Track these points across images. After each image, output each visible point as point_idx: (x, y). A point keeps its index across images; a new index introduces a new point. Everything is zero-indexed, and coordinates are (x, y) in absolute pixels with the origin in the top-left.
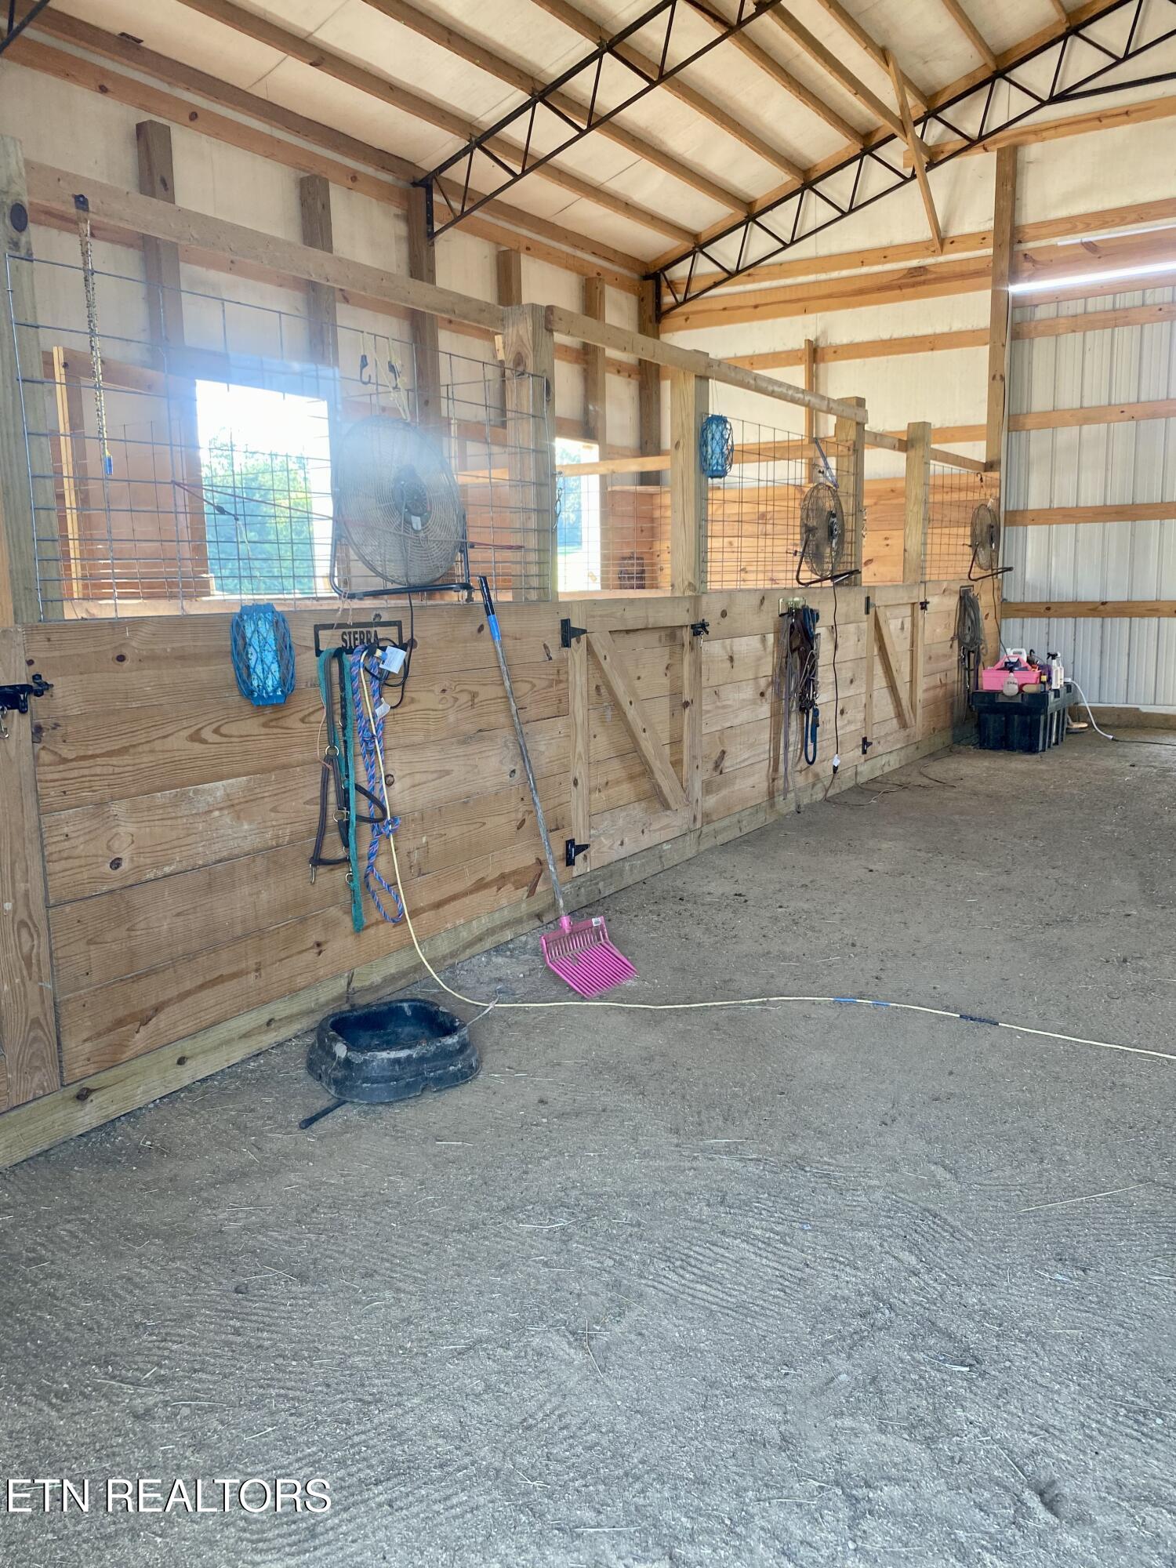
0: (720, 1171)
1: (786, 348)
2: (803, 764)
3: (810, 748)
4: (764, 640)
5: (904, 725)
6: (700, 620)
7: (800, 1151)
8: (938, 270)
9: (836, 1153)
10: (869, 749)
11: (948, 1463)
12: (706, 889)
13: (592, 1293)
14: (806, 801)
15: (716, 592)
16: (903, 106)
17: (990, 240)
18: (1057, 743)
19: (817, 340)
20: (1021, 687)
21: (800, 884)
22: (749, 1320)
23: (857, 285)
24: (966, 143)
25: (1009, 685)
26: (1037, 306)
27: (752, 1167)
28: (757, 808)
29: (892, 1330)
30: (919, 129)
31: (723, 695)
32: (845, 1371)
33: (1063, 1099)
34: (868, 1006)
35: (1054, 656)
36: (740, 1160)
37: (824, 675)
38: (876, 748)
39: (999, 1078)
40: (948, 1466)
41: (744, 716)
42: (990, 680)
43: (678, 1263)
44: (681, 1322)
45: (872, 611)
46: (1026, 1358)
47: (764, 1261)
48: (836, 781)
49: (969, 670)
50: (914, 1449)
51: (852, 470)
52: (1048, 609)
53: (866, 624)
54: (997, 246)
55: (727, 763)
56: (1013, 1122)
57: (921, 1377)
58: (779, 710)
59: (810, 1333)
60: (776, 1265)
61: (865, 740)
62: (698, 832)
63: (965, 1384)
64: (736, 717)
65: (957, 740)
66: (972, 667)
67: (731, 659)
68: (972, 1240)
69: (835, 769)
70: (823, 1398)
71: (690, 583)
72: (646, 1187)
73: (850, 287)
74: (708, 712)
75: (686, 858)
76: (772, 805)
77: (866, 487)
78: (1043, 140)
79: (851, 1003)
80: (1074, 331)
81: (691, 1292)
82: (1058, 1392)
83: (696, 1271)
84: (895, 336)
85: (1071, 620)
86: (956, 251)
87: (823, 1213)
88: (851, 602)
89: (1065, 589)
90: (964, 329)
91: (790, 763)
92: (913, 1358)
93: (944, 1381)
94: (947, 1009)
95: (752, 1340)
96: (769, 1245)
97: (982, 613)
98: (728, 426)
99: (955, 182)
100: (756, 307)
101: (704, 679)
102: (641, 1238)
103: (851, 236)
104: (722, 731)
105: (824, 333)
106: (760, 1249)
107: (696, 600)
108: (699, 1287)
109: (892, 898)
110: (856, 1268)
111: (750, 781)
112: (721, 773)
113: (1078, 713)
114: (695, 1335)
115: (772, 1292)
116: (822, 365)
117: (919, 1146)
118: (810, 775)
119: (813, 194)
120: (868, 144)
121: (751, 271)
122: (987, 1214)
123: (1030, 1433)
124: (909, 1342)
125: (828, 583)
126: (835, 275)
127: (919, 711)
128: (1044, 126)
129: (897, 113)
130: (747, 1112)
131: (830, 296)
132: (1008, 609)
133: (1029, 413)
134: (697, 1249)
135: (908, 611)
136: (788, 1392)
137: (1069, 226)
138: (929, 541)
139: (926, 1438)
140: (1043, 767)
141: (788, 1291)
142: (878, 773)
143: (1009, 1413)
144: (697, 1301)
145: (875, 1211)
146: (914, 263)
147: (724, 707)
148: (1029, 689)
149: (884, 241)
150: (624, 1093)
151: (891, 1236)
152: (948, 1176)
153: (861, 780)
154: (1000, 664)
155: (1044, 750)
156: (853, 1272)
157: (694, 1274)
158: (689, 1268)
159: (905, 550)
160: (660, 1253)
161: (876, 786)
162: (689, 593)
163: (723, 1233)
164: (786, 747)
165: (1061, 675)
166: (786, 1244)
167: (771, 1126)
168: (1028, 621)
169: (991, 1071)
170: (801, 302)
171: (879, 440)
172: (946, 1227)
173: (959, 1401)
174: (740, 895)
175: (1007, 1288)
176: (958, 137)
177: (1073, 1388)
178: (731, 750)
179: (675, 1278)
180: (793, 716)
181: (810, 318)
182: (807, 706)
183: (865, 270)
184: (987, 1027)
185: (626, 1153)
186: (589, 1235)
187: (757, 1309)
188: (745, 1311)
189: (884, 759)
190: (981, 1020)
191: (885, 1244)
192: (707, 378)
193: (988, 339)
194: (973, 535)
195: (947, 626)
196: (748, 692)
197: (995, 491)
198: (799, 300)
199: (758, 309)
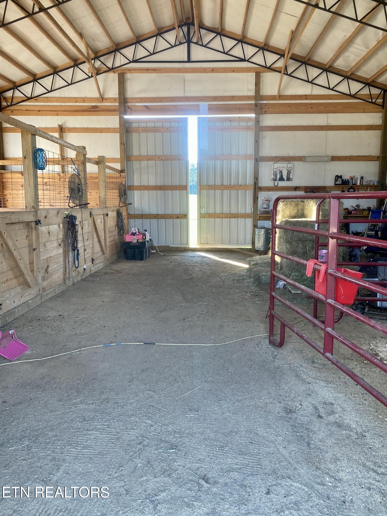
0: (80, 410)
1: (51, 127)
2: (74, 268)
3: (76, 262)
4: (59, 226)
5: (103, 253)
6: (38, 219)
7: (106, 397)
8: (101, 107)
9: (118, 395)
10: (94, 262)
11: (177, 480)
12: (47, 315)
13: (45, 465)
14: (76, 281)
15: (42, 209)
16: (88, 53)
17: (117, 101)
18: (148, 257)
19: (62, 125)
20: (138, 240)
21: (81, 309)
22: (104, 456)
23: (75, 109)
24: (108, 69)
25: (134, 240)
26: (133, 123)
27: (91, 406)
28: (60, 285)
29: (150, 446)
30: (93, 61)
31: (47, 245)
32: (139, 463)
33: (179, 363)
34: (115, 345)
35: (146, 231)
36: (86, 405)
37: (80, 238)
38: (96, 261)
39: (160, 360)
40: (177, 481)
41: (54, 253)
42: (128, 238)
43: (75, 445)
44: (81, 464)
45: (92, 216)
46: (189, 442)
47: (104, 436)
48: (85, 273)
49: (121, 235)
50: (166, 479)
51: (83, 170)
52: (142, 216)
53: (91, 221)
54: (120, 103)
55: (49, 269)
56: (167, 373)
57: (162, 457)
58: (65, 250)
59: (125, 454)
60: (108, 436)
61: (92, 259)
62: (41, 295)
63: (175, 455)
64: (52, 253)
65: (119, 257)
66: (122, 234)
67: (49, 233)
68: (165, 411)
69: (84, 269)
70: (135, 473)
71: (33, 206)
72: (55, 422)
73: (72, 109)
74: (42, 252)
75: (37, 305)
76: (65, 283)
77: (88, 175)
78: (131, 73)
79: (109, 346)
80: (144, 132)
81: (82, 453)
82: (200, 449)
83: (81, 446)
84: (89, 127)
85: (149, 220)
86: (107, 102)
87: (119, 415)
88: (86, 214)
89: (147, 210)
90: (111, 127)
91: (70, 268)
92: (158, 452)
93: (169, 456)
94: (139, 342)
95: (107, 463)
96: (104, 430)
97: (124, 217)
98: (44, 152)
99: (105, 81)
100: (39, 111)
101: (40, 240)
102: (58, 440)
103: (71, 92)
104: (47, 258)
105: (64, 123)
106: (102, 432)
107: (36, 212)
108: (84, 451)
109: (113, 310)
110: (134, 429)
111: (58, 275)
112: (48, 273)
113: (153, 248)
114: (87, 467)
115: (109, 445)
116: (64, 134)
117: (142, 387)
118: (77, 272)
119: (58, 76)
120: (76, 63)
121: (36, 98)
122: (167, 402)
123: (196, 463)
124: (155, 447)
125: (78, 207)
126: (67, 104)
127: (108, 249)
128: (131, 69)
129: (86, 55)
130: (84, 388)
131: (66, 111)
132: (130, 216)
133: (132, 155)
134: (80, 438)
135: (102, 216)
136: (124, 475)
137: (140, 100)
138: (107, 194)
139: (168, 475)
140: (146, 264)
141: (114, 443)
142: (97, 270)
143: (189, 459)
144: (85, 456)
145: (135, 410)
146: (94, 104)
147: (48, 250)
148: (140, 241)
149: (83, 96)
150: (37, 391)
151: (142, 417)
152: (154, 394)
153: (92, 272)
154: (130, 233)
155: (145, 259)
156: (134, 431)
157: (81, 447)
158: (79, 445)
159: (100, 197)
160: (67, 443)
161: (96, 274)
162: (32, 210)
163: (87, 430)
164: (69, 262)
165: (148, 236)
166: (110, 428)
167: (94, 391)
168: (136, 220)
169: (157, 359)
170: (55, 112)
171: (90, 160)
172: (157, 409)
173: (175, 460)
174: (61, 315)
175: (179, 423)
176: (105, 67)
177: (204, 446)
178: (51, 265)
179: (75, 450)
180: (70, 252)
181: (59, 117)
182: (75, 248)
183: (77, 104)
184: (152, 346)
185: (44, 412)
186: (38, 445)
187: (106, 452)
188: (102, 454)
189: (99, 265)
190: (150, 344)
191: (141, 419)
192: (35, 135)
193: (119, 131)
194: (120, 193)
195: (114, 222)
196: (55, 244)
197: (124, 179)
198: (55, 111)
199: (39, 112)
